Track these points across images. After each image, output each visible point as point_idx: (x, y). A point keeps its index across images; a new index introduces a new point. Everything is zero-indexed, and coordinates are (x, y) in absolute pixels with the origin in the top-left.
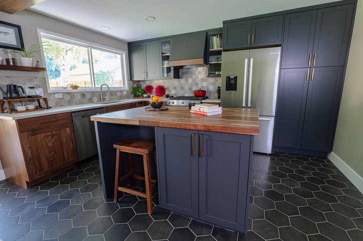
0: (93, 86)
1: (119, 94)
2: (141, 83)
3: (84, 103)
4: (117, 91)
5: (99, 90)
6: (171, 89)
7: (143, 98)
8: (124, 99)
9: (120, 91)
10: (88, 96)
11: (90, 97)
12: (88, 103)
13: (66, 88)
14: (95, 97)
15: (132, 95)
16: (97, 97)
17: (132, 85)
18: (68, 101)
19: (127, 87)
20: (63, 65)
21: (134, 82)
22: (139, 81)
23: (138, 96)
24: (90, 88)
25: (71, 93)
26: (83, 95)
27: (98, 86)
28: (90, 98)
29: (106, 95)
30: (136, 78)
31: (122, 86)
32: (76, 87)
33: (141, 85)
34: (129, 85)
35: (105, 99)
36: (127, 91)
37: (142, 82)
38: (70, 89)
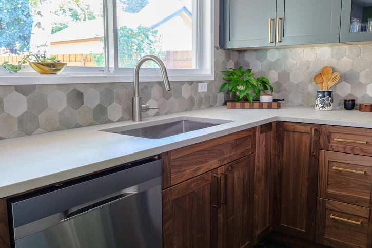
0: (112, 65)
1: (186, 92)
2: (248, 57)
3: (78, 126)
4: (182, 83)
5: (130, 78)
6: (362, 80)
7: (261, 106)
8: (199, 108)
9: (191, 83)
10: (92, 100)
11: (97, 102)
12: (91, 125)
13: (16, 69)
14: (115, 104)
15: (221, 97)
16: (120, 103)
17: (224, 63)
18: (21, 120)
19: (208, 70)
20: (39, 13)
21: (230, 53)
22: (241, 51)
23: (246, 99)
24: (101, 70)
25: (33, 87)
26: (77, 95)
27: (128, 62)
28: (99, 106)
29: (149, 97)
30: (237, 41)
31: (194, 67)
32: (53, 67)
33: (248, 64)
34: (216, 64)
35: (147, 109)
36: (210, 83)
37: (254, 55)
38: (32, 71)
